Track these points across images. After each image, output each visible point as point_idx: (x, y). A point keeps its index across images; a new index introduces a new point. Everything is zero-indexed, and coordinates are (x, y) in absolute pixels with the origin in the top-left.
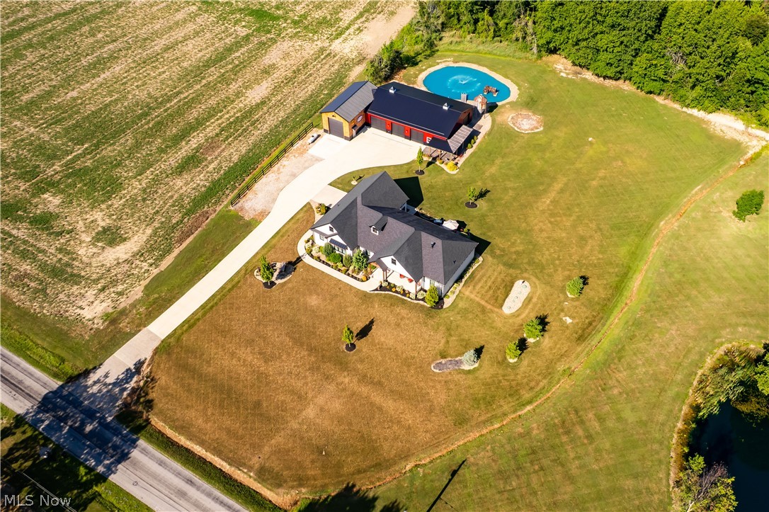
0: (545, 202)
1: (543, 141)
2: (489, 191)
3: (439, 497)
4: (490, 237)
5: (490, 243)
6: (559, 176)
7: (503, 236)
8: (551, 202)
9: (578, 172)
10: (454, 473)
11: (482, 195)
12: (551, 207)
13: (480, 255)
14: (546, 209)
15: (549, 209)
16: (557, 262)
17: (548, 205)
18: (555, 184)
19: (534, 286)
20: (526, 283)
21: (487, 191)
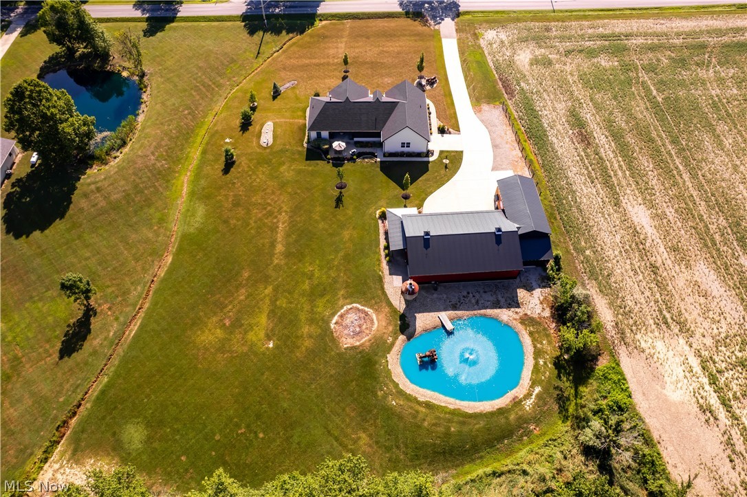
0: (283, 224)
1: (320, 306)
2: (336, 207)
3: (261, 45)
4: (308, 165)
5: (307, 160)
6: (283, 262)
7: (299, 172)
8: (278, 227)
9: (266, 279)
10: (259, 53)
11: (339, 201)
12: (275, 221)
13: (308, 149)
14: (279, 216)
15: (276, 217)
16: (250, 173)
17: (278, 221)
18: (283, 249)
19: (260, 146)
20: (265, 145)
21: (337, 207)
